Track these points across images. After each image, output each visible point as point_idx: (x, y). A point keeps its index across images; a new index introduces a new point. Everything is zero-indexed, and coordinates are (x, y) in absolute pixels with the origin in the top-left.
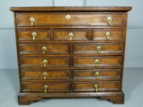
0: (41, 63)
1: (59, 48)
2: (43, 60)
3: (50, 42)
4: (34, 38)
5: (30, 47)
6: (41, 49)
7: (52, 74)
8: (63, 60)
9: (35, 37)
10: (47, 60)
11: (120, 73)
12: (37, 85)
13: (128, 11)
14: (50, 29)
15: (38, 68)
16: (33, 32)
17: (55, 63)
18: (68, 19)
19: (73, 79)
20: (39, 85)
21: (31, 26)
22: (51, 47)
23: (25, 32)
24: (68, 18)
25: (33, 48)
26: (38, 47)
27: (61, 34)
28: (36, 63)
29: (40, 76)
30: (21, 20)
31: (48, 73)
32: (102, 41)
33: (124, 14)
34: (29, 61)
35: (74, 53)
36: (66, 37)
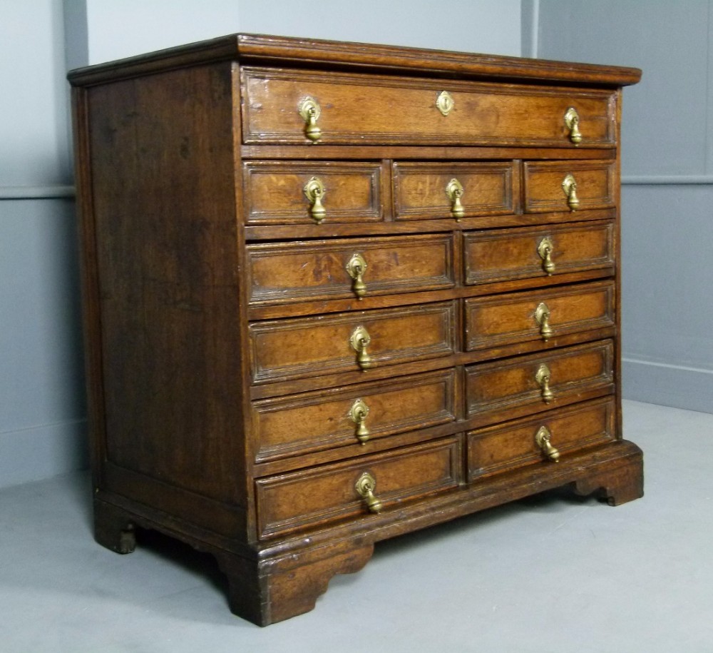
0: (343, 347)
1: (413, 258)
4: (319, 210)
5: (295, 263)
6: (344, 269)
7: (387, 405)
10: (367, 325)
12: (325, 484)
14: (379, 160)
15: (333, 381)
16: (311, 173)
17: (400, 343)
18: (444, 111)
19: (466, 416)
20: (336, 481)
22: (382, 255)
23: (273, 178)
24: (445, 106)
25: (309, 267)
26: (330, 260)
27: (420, 186)
29: (335, 427)
30: (259, 108)
31: (369, 400)
32: (555, 218)
33: (612, 99)
34: (289, 346)
35: (468, 281)
36: (436, 202)
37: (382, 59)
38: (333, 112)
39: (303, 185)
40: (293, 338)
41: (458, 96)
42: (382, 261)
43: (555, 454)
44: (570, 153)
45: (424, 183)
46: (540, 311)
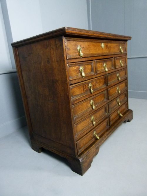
0: (89, 105)
1: (100, 82)
2: (90, 101)
3: (94, 76)
5: (79, 88)
6: (88, 87)
7: (97, 115)
11: (126, 95)
13: (126, 41)
14: (93, 60)
15: (88, 114)
16: (81, 65)
18: (103, 47)
19: (109, 113)
20: (90, 135)
23: (73, 67)
25: (82, 89)
26: (86, 86)
28: (85, 108)
29: (89, 124)
31: (94, 115)
32: (119, 69)
33: (126, 43)
34: (80, 108)
35: (108, 85)
36: (102, 69)
37: (95, 35)
38: (84, 49)
39: (79, 68)
40: (80, 106)
41: (105, 44)
42: (94, 84)
43: (122, 115)
44: (121, 55)
45: (100, 64)
46: (118, 88)
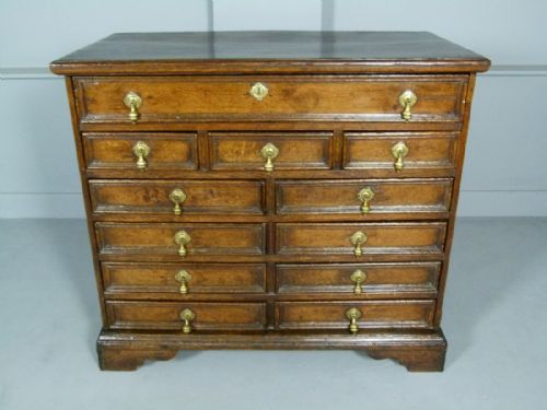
0: (169, 241)
1: (228, 194)
2: (174, 232)
3: (197, 175)
4: (141, 163)
5: (130, 191)
6: (167, 197)
7: (207, 276)
8: (244, 232)
9: (145, 159)
10: (188, 231)
14: (196, 132)
15: (160, 259)
16: (137, 140)
17: (216, 243)
21: (130, 124)
22: (200, 191)
23: (109, 142)
24: (259, 93)
25: (141, 194)
26: (157, 191)
27: (237, 149)
28: (151, 242)
29: (165, 282)
31: (191, 272)
32: (378, 174)
34: (128, 236)
36: (251, 159)
38: (152, 101)
39: (132, 146)
40: (130, 232)
41: (273, 86)
42: (199, 195)
45: (240, 146)
